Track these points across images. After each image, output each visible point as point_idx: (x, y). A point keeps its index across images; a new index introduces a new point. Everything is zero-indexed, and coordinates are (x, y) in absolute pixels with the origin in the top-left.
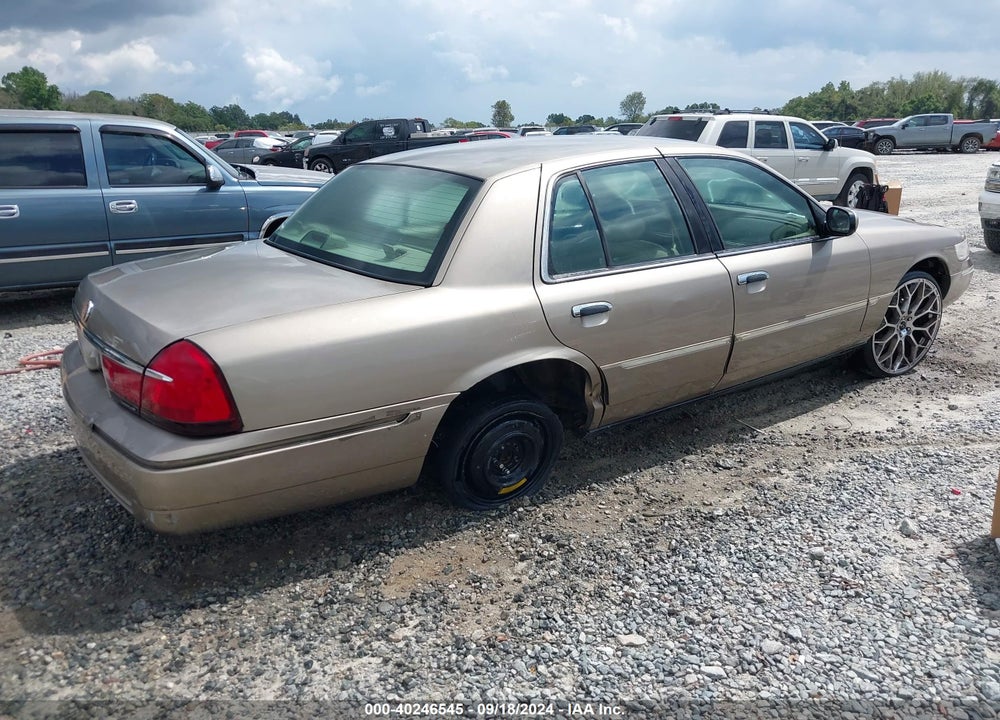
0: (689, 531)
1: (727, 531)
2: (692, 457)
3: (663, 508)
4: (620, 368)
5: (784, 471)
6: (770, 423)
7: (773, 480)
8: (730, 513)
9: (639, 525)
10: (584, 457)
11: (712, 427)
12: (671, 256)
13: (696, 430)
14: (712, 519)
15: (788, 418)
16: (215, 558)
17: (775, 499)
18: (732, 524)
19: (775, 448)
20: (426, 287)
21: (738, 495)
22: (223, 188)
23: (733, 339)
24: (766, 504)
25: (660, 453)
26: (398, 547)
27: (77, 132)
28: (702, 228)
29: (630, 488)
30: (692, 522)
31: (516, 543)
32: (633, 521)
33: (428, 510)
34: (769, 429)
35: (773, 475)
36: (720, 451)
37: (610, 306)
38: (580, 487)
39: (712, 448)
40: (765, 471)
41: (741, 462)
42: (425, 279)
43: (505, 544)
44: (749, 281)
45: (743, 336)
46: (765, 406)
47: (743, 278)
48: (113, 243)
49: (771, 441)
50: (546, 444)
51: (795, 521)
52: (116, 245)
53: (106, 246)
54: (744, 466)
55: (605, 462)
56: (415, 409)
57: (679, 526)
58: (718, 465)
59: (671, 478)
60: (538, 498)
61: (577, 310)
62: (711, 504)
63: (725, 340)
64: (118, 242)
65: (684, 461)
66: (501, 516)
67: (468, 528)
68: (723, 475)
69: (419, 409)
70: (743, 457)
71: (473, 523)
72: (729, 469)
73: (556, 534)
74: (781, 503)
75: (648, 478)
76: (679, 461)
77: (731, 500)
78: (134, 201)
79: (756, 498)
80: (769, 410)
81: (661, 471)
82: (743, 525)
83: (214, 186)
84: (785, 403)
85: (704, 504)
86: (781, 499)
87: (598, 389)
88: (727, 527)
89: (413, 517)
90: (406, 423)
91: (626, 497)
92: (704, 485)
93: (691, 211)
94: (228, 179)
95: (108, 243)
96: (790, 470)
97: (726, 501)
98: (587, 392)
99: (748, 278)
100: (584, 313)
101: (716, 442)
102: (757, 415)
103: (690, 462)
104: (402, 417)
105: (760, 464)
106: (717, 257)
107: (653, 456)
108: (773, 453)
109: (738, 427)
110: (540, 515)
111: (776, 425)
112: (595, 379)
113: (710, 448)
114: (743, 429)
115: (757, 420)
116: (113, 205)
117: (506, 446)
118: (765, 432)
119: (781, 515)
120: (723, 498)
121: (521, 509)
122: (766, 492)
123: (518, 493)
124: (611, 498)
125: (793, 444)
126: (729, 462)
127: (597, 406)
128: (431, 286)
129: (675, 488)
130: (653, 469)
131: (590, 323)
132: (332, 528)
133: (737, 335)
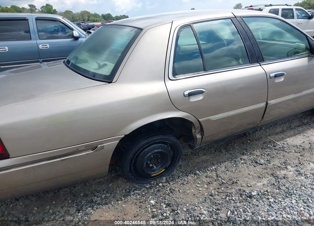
0: (238, 205)
1: (257, 206)
2: (245, 157)
3: (228, 187)
4: (209, 120)
5: (289, 167)
6: (283, 139)
7: (283, 172)
8: (260, 194)
9: (214, 199)
10: (195, 155)
11: (256, 140)
12: (239, 64)
13: (249, 142)
14: (251, 197)
15: (291, 136)
16: (21, 204)
17: (284, 185)
18: (261, 201)
19: (285, 153)
20: (109, 83)
21: (265, 181)
22: (80, 39)
23: (267, 104)
24: (279, 189)
25: (231, 154)
26: (99, 204)
27: (27, 20)
28: (253, 51)
29: (214, 174)
30: (240, 198)
31: (153, 206)
32: (212, 195)
33: (120, 182)
34: (282, 142)
35: (283, 169)
36: (258, 154)
37: (204, 90)
38: (191, 172)
39: (255, 152)
40: (279, 167)
41: (268, 160)
42: (109, 79)
43: (147, 207)
44: (276, 76)
45: (271, 102)
46: (281, 130)
47: (272, 75)
48: (41, 60)
49: (283, 149)
50: (174, 154)
51: (294, 201)
52: (42, 60)
53: (39, 61)
54: (269, 163)
55: (204, 158)
56: (100, 144)
57: (234, 200)
58: (256, 162)
59: (234, 169)
60: (170, 178)
61: (186, 93)
62: (251, 186)
63: (263, 104)
64: (43, 59)
65: (241, 159)
66: (150, 188)
67: (133, 195)
68: (259, 168)
69: (103, 144)
70: (269, 158)
71: (137, 192)
72: (262, 164)
73: (173, 202)
74: (287, 188)
75: (223, 168)
76: (239, 159)
77: (261, 184)
78: (48, 45)
79: (274, 184)
80: (282, 132)
81: (230, 164)
82: (267, 202)
83: (76, 38)
84: (291, 128)
85: (248, 186)
86: (287, 185)
87: (199, 129)
88: (257, 203)
89: (112, 186)
90: (96, 151)
91: (211, 179)
92: (249, 174)
93: (248, 43)
94: (81, 36)
95: (40, 60)
96: (292, 167)
97: (259, 184)
98: (193, 131)
99: (275, 75)
100: (190, 95)
101: (257, 148)
102: (277, 134)
103: (244, 160)
104: (94, 148)
105: (277, 162)
106: (260, 65)
107: (227, 156)
108: (284, 156)
109: (268, 140)
110: (168, 189)
111: (285, 140)
112: (197, 125)
113: (254, 152)
114: (270, 142)
115: (277, 137)
116: (40, 46)
117: (153, 156)
118: (280, 144)
119: (287, 197)
120: (258, 182)
121: (161, 184)
122: (279, 180)
123: (161, 175)
124: (204, 180)
125: (293, 151)
126: (262, 161)
127: (199, 136)
128: (111, 82)
129: (235, 175)
130: (226, 163)
131: (193, 99)
132: (77, 189)
133: (269, 102)
